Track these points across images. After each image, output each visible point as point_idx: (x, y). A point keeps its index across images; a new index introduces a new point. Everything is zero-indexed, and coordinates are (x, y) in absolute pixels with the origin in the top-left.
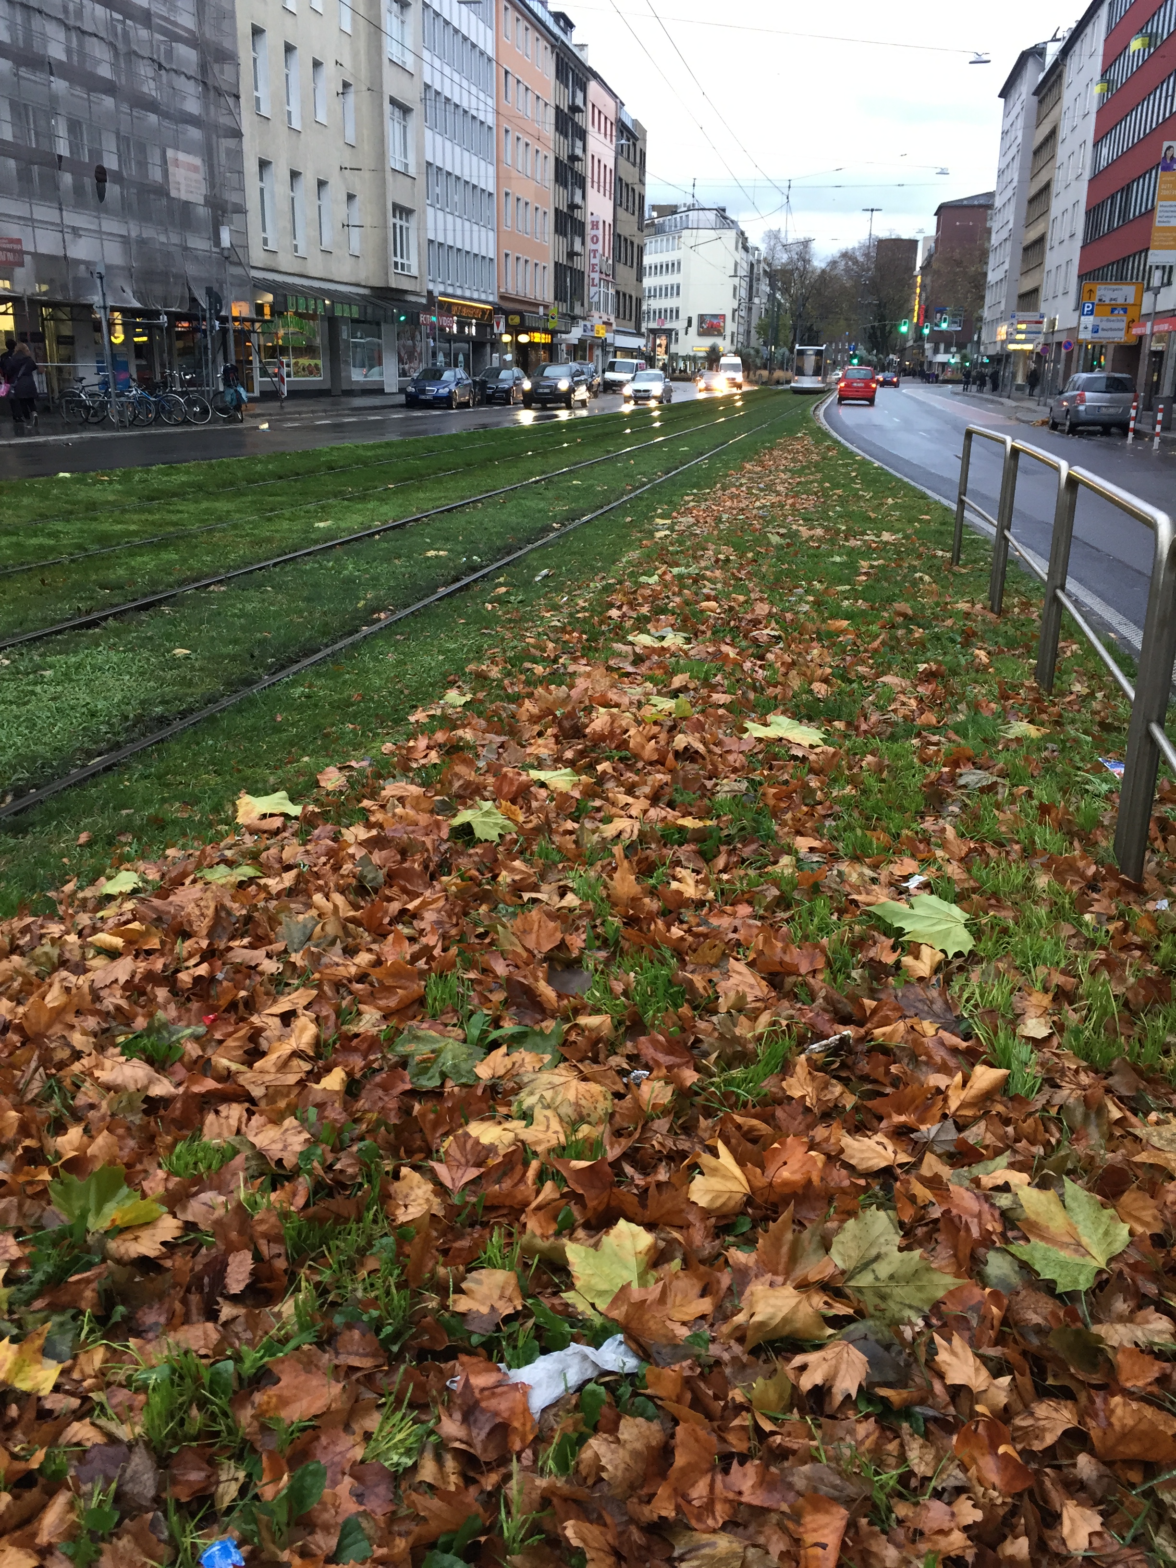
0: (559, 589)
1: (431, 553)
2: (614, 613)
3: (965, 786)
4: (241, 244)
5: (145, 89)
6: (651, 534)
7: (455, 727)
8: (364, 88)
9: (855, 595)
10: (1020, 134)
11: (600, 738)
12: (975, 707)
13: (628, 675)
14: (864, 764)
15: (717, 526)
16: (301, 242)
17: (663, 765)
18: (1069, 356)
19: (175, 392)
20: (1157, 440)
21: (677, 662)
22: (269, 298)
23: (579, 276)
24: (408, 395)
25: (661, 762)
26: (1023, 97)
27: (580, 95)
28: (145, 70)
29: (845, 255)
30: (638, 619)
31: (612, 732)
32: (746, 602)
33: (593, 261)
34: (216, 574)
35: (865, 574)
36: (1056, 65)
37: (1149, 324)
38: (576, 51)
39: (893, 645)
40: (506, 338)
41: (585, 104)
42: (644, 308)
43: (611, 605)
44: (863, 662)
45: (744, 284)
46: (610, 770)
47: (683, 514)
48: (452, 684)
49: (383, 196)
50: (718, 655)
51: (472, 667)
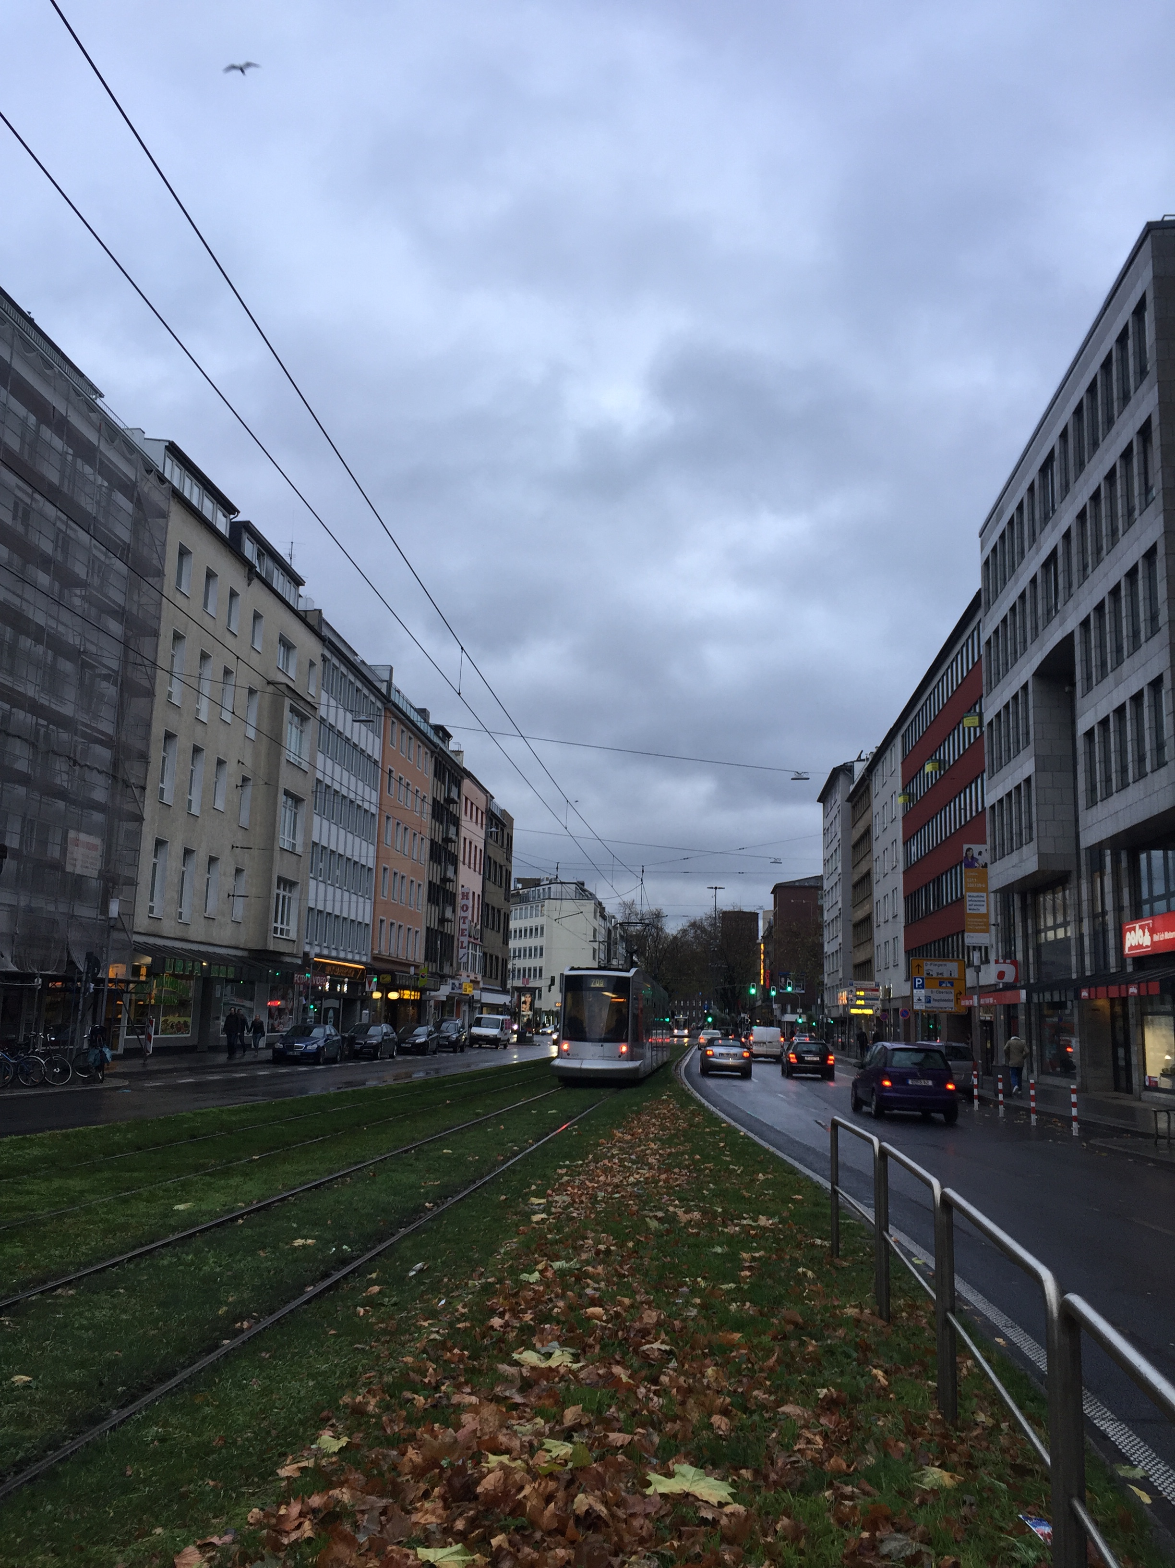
0: (435, 1289)
1: (299, 1242)
2: (496, 1322)
3: (888, 1556)
4: (129, 913)
5: (58, 781)
6: (527, 1216)
7: (331, 1485)
8: (262, 782)
9: (740, 1295)
10: (839, 830)
11: (494, 1500)
12: (883, 1446)
13: (516, 1406)
14: (779, 1527)
15: (594, 1207)
16: (186, 910)
17: (563, 1534)
18: (907, 1023)
19: (38, 1054)
20: (1001, 1107)
21: (568, 1388)
22: (148, 960)
23: (449, 940)
24: (276, 1051)
25: (560, 1531)
26: (839, 802)
27: (454, 791)
28: (60, 765)
29: (693, 925)
30: (521, 1329)
31: (506, 1494)
32: (632, 1306)
33: (463, 926)
34: (65, 1273)
35: (750, 1268)
36: (863, 779)
37: (975, 998)
38: (452, 756)
39: (788, 1363)
40: (377, 995)
41: (459, 797)
42: (510, 966)
43: (492, 1312)
44: (759, 1385)
45: (602, 947)
46: (506, 1545)
47: (558, 1192)
48: (322, 1423)
49: (270, 870)
50: (611, 1380)
51: (346, 1399)
